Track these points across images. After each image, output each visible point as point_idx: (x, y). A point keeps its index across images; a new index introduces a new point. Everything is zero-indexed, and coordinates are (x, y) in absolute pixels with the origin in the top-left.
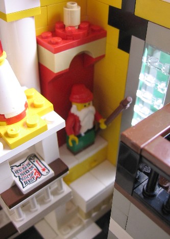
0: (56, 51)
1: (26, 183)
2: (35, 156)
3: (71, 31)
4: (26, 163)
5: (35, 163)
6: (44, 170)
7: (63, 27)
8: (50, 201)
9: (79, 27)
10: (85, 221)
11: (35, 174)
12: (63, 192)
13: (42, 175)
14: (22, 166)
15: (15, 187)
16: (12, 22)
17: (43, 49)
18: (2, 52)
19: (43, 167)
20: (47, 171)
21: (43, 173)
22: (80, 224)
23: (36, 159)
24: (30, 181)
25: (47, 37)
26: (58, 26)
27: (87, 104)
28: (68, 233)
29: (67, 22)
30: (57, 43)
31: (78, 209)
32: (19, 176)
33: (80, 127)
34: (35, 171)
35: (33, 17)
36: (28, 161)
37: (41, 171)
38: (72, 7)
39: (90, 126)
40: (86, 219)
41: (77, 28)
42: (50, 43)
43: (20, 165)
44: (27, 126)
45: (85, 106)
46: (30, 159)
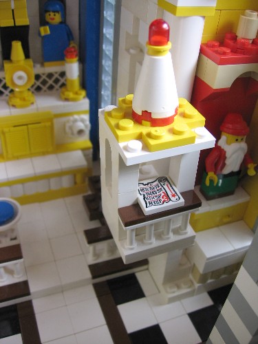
0: (222, 63)
1: (150, 203)
2: (166, 179)
3: (243, 44)
4: (154, 184)
5: (165, 187)
6: (173, 196)
7: (235, 38)
8: (168, 238)
9: (254, 42)
10: (197, 285)
11: (163, 197)
12: (186, 233)
13: (170, 200)
14: (149, 185)
15: (136, 205)
16: (180, 18)
17: (205, 58)
18: (168, 40)
19: (174, 193)
20: (177, 197)
21: (172, 198)
22: (190, 287)
23: (166, 183)
24: (156, 203)
25: (213, 46)
26: (229, 36)
27: (239, 138)
28: (174, 292)
29: (240, 34)
30: (224, 53)
31: (193, 269)
32: (144, 195)
33: (224, 165)
34: (163, 194)
35: (204, 17)
36: (157, 182)
37: (170, 196)
38: (250, 16)
39: (236, 169)
40: (198, 283)
41: (251, 42)
42: (217, 52)
43: (148, 184)
44: (173, 132)
45: (237, 140)
46: (160, 181)
